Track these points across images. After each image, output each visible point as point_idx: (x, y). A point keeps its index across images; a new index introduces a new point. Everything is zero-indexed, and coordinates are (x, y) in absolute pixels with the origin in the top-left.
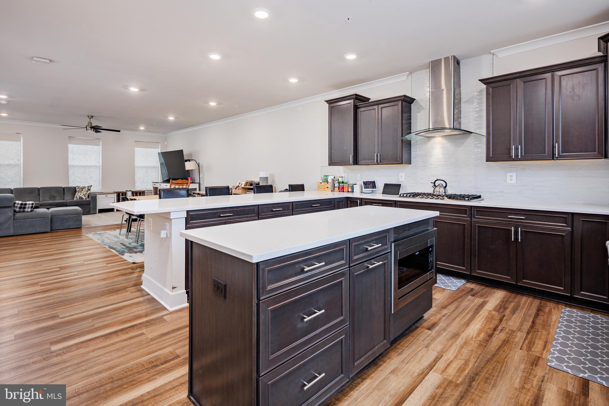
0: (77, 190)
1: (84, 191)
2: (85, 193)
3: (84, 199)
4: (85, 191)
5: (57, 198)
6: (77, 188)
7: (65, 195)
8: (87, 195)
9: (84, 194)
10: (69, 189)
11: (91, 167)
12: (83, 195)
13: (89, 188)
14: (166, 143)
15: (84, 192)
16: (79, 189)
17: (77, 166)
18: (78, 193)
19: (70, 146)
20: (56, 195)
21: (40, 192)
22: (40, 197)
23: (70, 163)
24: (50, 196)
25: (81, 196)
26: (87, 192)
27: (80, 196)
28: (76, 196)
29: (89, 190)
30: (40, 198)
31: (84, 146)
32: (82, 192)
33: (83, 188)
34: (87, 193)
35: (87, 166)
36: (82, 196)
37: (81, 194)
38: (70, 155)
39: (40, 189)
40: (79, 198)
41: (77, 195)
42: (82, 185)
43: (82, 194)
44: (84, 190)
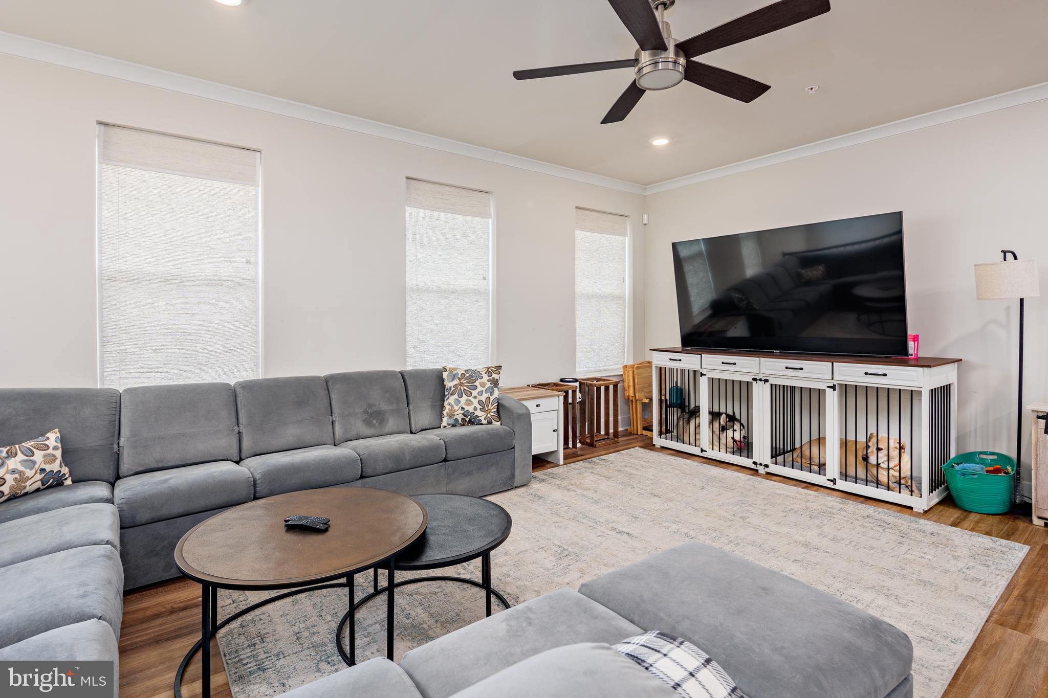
0: (449, 384)
1: (480, 389)
2: (483, 398)
3: (484, 422)
4: (484, 389)
5: (391, 424)
6: (445, 375)
7: (411, 408)
8: (493, 408)
9: (480, 402)
10: (419, 375)
11: (466, 292)
12: (479, 407)
13: (495, 376)
14: (645, 217)
15: (481, 393)
16: (456, 382)
17: (428, 291)
18: (456, 396)
19: (413, 214)
20: (384, 407)
21: (333, 396)
22: (336, 417)
23: (412, 278)
24: (364, 411)
25: (471, 409)
26: (492, 394)
27: (467, 408)
28: (447, 407)
29: (495, 383)
30: (333, 423)
31: (443, 217)
32: (475, 393)
33: (471, 377)
34: (492, 398)
35: (454, 292)
36: (475, 409)
37: (469, 403)
38: (412, 251)
39: (330, 384)
40: (460, 417)
41: (456, 408)
42: (462, 365)
43: (475, 402)
44: (477, 384)
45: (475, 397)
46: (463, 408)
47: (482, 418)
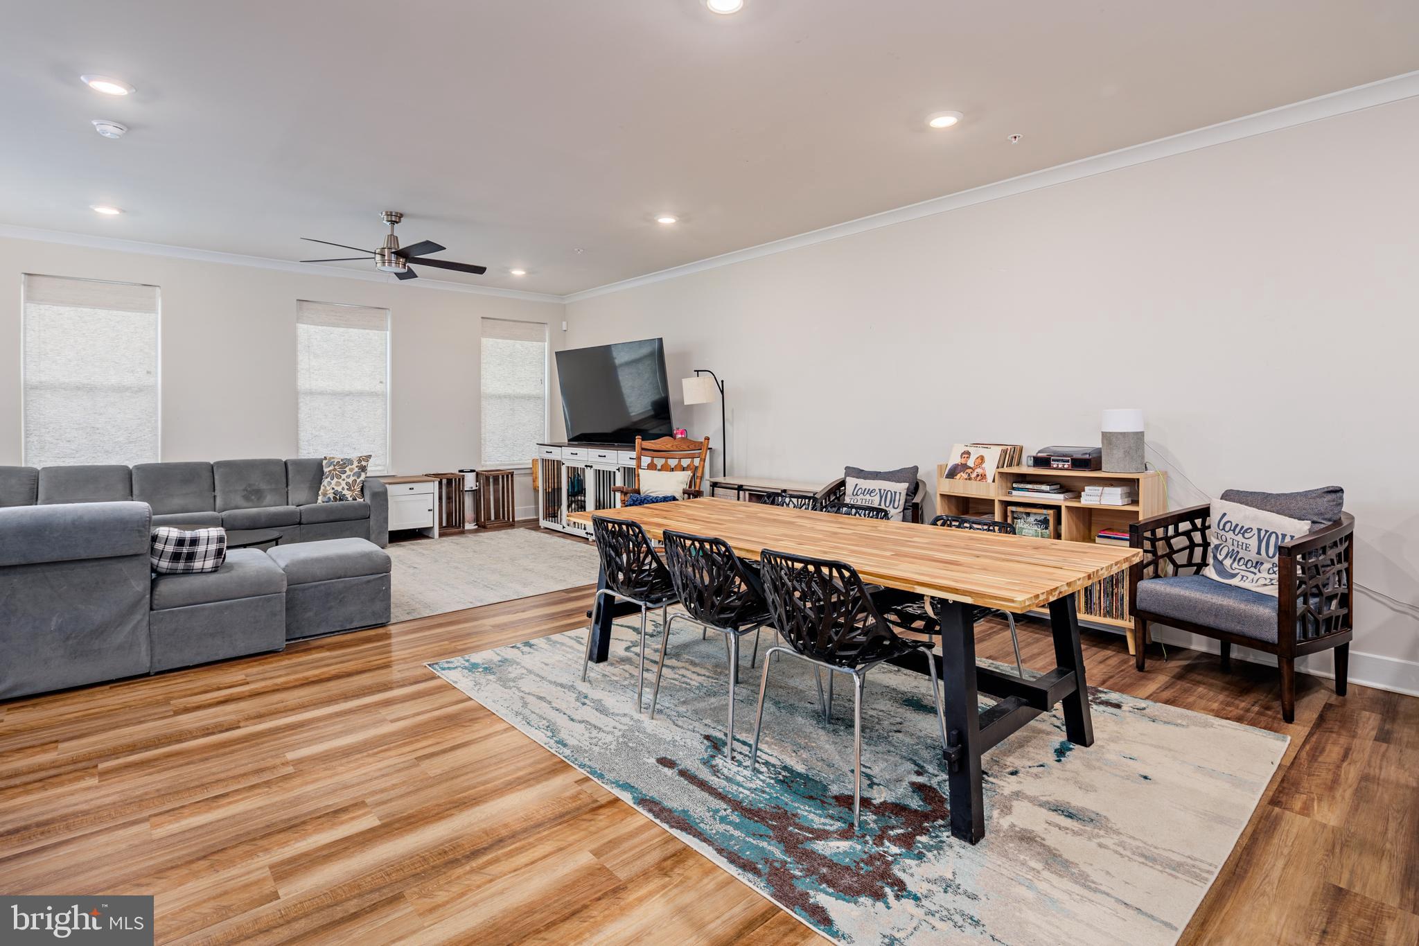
0: (326, 470)
1: (348, 473)
2: (350, 480)
3: (350, 499)
4: (352, 473)
5: (269, 498)
6: (324, 462)
7: (289, 488)
8: (358, 488)
10: (301, 465)
11: (361, 394)
12: (346, 487)
13: (364, 463)
14: (564, 323)
15: (348, 477)
16: (331, 468)
17: (321, 393)
18: (329, 479)
19: (306, 331)
20: (263, 486)
21: (216, 477)
22: (218, 493)
23: (304, 383)
24: (245, 490)
25: (339, 489)
26: (359, 477)
27: (336, 488)
28: (322, 488)
29: (363, 469)
30: (215, 496)
31: (341, 330)
32: (344, 476)
33: (344, 464)
34: (358, 481)
35: (349, 394)
36: (343, 489)
37: (338, 484)
38: (304, 361)
39: (215, 468)
40: (331, 496)
41: (328, 488)
42: (339, 456)
43: (343, 484)
44: (347, 469)
45: (344, 480)
46: (333, 489)
47: (348, 496)
